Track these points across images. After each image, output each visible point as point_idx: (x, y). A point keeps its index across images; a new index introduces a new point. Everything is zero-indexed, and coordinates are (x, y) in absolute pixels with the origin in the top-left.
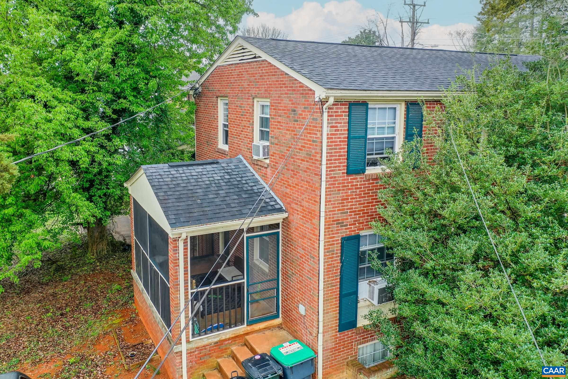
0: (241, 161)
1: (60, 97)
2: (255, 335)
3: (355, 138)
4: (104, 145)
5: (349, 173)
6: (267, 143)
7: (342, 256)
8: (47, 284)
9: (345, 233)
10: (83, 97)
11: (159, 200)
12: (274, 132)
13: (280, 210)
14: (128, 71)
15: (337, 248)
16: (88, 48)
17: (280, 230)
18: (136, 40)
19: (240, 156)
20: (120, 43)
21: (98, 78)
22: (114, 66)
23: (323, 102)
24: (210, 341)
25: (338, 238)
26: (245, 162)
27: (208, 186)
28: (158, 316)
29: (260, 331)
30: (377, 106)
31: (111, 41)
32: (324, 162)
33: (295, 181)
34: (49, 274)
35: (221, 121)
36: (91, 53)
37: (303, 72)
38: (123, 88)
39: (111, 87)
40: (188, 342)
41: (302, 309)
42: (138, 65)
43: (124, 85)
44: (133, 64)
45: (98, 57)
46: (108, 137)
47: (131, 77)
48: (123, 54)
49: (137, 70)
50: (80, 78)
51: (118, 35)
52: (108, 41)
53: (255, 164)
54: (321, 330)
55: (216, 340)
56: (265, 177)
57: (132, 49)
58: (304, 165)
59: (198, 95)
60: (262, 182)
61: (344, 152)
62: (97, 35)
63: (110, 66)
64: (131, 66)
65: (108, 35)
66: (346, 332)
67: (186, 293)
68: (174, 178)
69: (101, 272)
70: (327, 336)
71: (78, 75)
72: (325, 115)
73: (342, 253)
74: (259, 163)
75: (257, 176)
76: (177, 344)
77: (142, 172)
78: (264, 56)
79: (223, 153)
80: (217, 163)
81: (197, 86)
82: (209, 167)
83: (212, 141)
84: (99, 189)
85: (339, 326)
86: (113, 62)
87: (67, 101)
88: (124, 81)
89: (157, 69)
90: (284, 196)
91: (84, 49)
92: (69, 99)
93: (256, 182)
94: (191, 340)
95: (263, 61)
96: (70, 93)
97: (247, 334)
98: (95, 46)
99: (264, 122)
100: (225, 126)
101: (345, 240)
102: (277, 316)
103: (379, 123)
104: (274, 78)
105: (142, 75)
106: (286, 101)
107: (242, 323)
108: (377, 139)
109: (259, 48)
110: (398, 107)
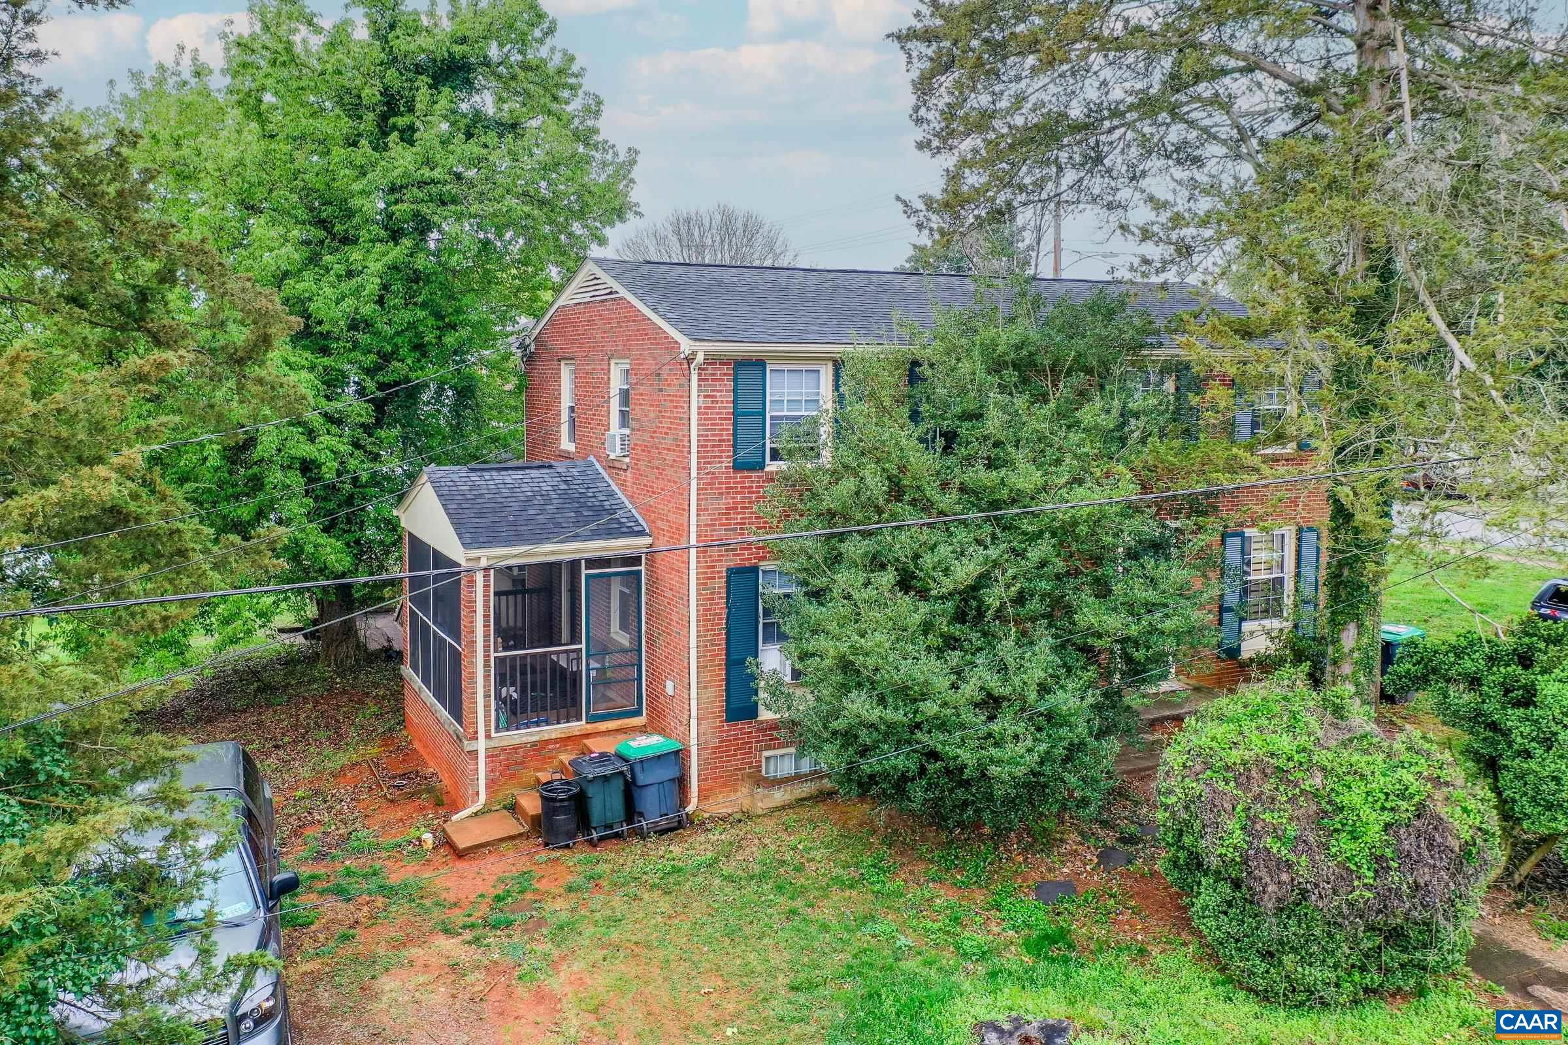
0: (591, 465)
1: (292, 359)
2: (599, 739)
3: (745, 414)
4: (362, 442)
5: (738, 467)
6: (627, 431)
7: (728, 598)
8: (245, 711)
9: (733, 561)
10: (326, 361)
11: (449, 514)
12: (636, 411)
13: (642, 533)
14: (406, 316)
15: (720, 584)
16: (339, 277)
17: (643, 568)
18: (422, 262)
19: (592, 458)
20: (395, 268)
21: (353, 327)
22: (383, 308)
23: (689, 360)
24: (524, 739)
25: (722, 568)
26: (598, 466)
27: (529, 499)
28: (444, 713)
29: (608, 732)
30: (804, 368)
31: (379, 265)
32: (694, 449)
33: (660, 484)
34: (246, 696)
35: (566, 401)
36: (345, 287)
37: (669, 315)
38: (396, 345)
39: (376, 344)
40: (488, 737)
41: (670, 688)
42: (424, 305)
43: (399, 340)
44: (415, 304)
45: (357, 292)
46: (367, 429)
47: (412, 326)
48: (397, 286)
49: (421, 314)
50: (325, 328)
51: (392, 255)
52: (374, 266)
53: (611, 467)
54: (694, 713)
55: (534, 739)
56: (622, 485)
57: (416, 277)
58: (671, 456)
59: (530, 359)
60: (620, 495)
61: (727, 435)
62: (356, 255)
63: (377, 307)
64: (411, 307)
65: (373, 256)
66: (739, 724)
67: (487, 656)
68: (474, 486)
69: (344, 692)
70: (706, 726)
71: (320, 323)
72: (694, 378)
73: (728, 593)
74: (617, 465)
75: (614, 487)
76: (472, 739)
77: (425, 478)
78: (623, 292)
79: (565, 456)
80: (550, 467)
81: (527, 341)
82: (535, 473)
83: (551, 438)
84: (345, 531)
85: (727, 711)
86: (381, 301)
87: (303, 367)
88: (398, 334)
89: (458, 311)
90: (647, 510)
91: (333, 279)
92: (304, 363)
93: (612, 495)
94: (493, 735)
95: (622, 298)
96: (308, 354)
97: (588, 736)
98: (350, 274)
99: (625, 396)
100: (572, 409)
101: (733, 573)
102: (638, 713)
103: (789, 394)
104: (634, 326)
105: (431, 321)
106: (649, 361)
107: (580, 719)
108: (787, 418)
109: (615, 278)
110: (823, 370)
